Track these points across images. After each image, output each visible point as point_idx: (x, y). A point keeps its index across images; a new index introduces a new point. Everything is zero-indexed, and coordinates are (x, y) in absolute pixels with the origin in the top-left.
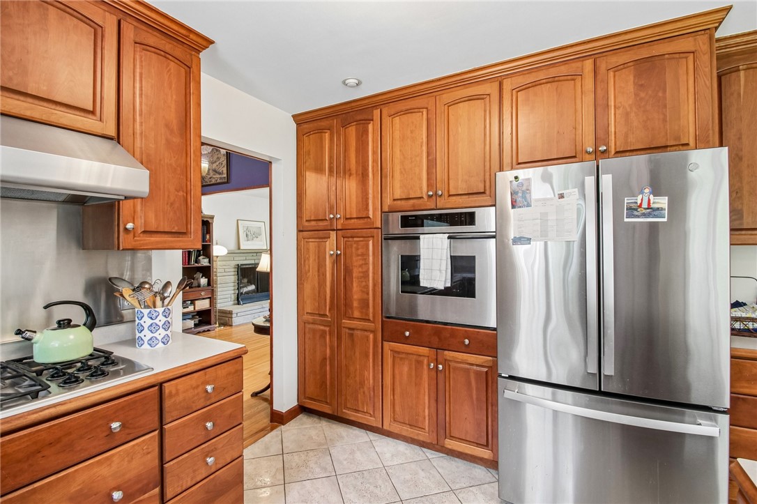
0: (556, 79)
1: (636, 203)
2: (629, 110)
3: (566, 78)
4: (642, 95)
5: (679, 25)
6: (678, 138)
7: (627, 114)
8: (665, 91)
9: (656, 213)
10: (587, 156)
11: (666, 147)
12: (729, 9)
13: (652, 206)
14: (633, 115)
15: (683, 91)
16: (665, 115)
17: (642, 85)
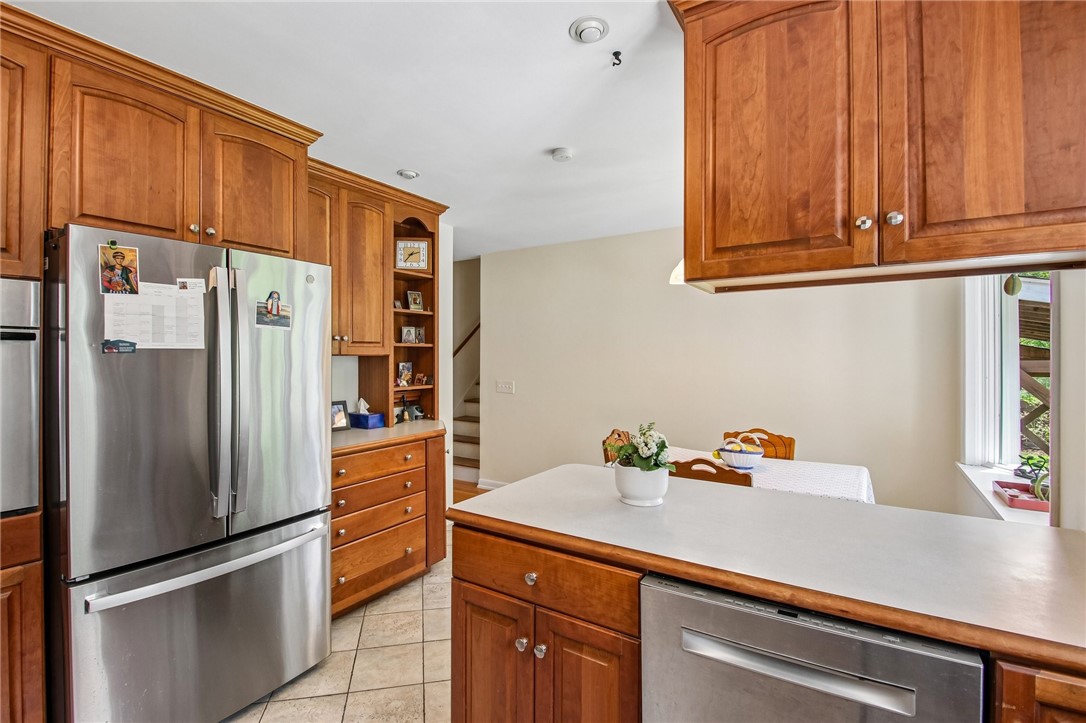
0: (148, 108)
1: (266, 308)
2: (237, 193)
3: (162, 114)
4: (251, 183)
5: (285, 125)
6: (281, 244)
7: (236, 199)
8: (270, 188)
9: (283, 321)
10: (190, 235)
11: (271, 249)
12: (321, 135)
13: (282, 313)
14: (241, 202)
15: (285, 196)
16: (271, 215)
17: (250, 171)
